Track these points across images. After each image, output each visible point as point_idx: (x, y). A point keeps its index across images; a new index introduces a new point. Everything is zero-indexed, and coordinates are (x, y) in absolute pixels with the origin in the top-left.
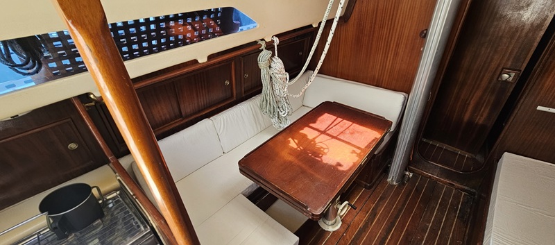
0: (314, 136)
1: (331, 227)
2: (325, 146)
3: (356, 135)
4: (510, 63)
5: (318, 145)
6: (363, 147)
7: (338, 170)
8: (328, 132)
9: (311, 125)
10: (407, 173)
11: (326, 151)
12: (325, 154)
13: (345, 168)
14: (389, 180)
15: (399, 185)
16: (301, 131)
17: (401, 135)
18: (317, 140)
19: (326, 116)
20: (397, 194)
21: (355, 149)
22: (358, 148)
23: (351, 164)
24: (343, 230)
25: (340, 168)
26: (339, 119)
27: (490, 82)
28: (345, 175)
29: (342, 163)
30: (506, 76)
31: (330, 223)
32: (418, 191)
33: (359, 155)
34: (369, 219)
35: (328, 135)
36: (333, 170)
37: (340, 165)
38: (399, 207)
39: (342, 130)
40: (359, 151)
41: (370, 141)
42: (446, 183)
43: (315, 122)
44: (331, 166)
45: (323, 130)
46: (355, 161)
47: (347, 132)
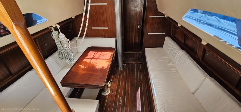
0: (90, 61)
1: (107, 93)
2: (95, 63)
3: (105, 56)
4: (138, 23)
5: (93, 63)
6: (109, 59)
7: (104, 69)
8: (94, 58)
9: (86, 57)
10: (124, 65)
11: (96, 64)
12: (97, 65)
13: (106, 67)
14: (120, 69)
15: (123, 69)
16: (83, 61)
17: (118, 52)
18: (91, 62)
19: (91, 52)
20: (123, 72)
21: (106, 60)
22: (107, 59)
23: (107, 65)
24: (111, 92)
25: (104, 68)
26: (96, 52)
27: (136, 30)
28: (107, 70)
29: (104, 66)
30: (139, 27)
31: (106, 92)
32: (129, 69)
33: (108, 62)
34: (118, 84)
35: (95, 59)
36: (102, 70)
37: (104, 67)
38: (126, 76)
39: (99, 55)
40: (108, 61)
41: (110, 56)
42: (135, 63)
43: (87, 56)
44: (101, 69)
45: (92, 58)
46: (108, 64)
47: (101, 55)
